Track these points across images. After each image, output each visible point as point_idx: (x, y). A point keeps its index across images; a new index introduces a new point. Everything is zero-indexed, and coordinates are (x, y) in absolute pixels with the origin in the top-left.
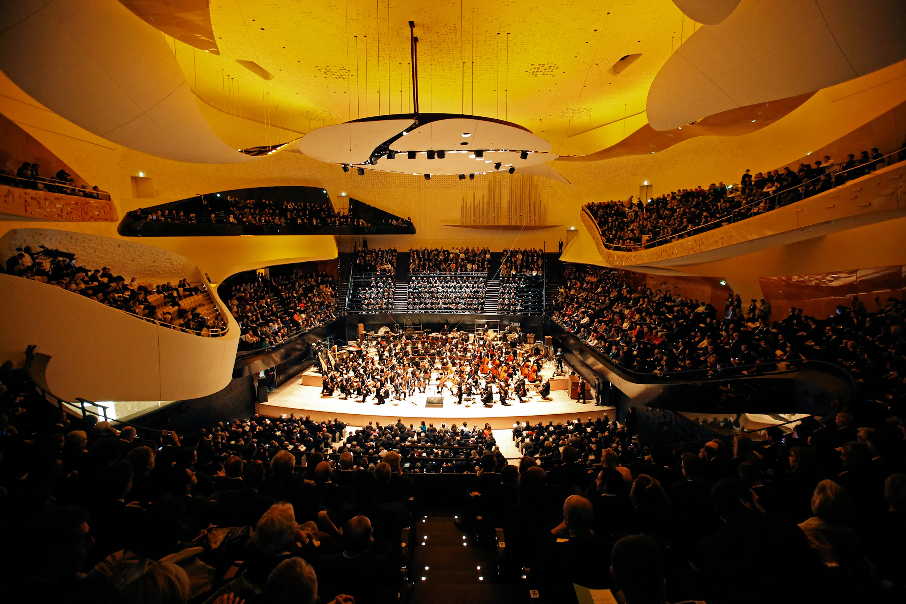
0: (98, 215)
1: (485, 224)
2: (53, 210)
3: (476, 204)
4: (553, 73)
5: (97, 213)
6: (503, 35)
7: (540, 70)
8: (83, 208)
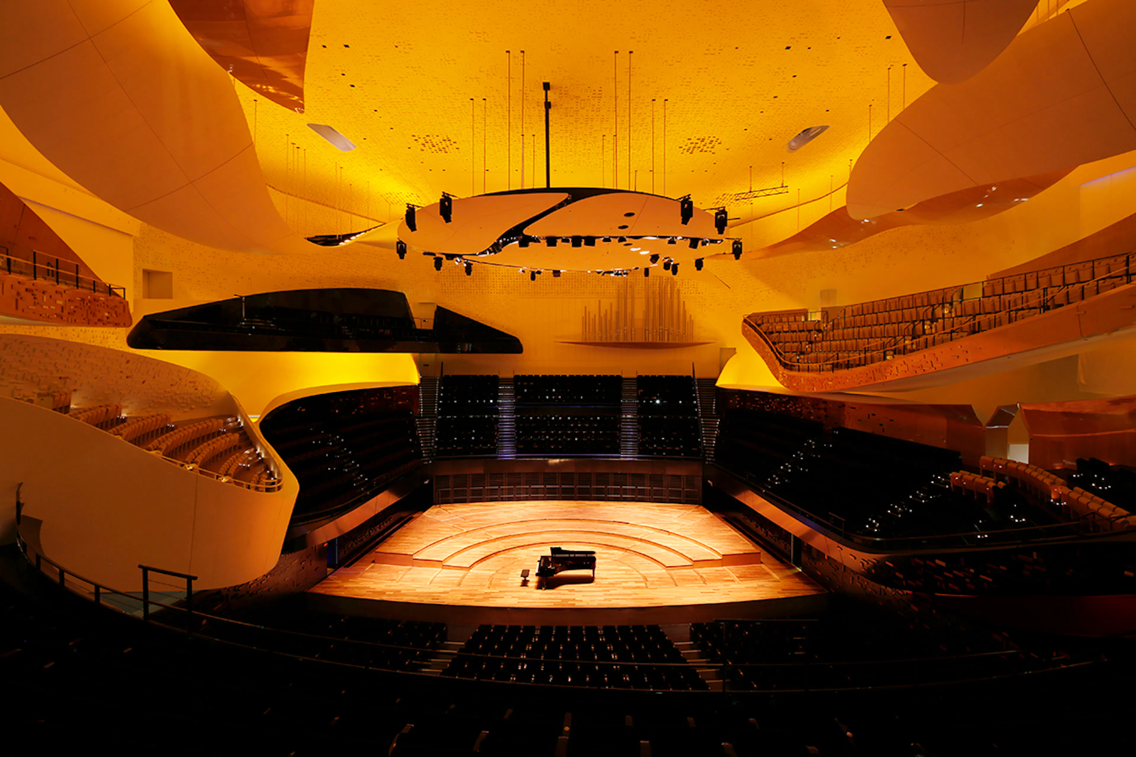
0: (108, 318)
1: (614, 341)
2: (52, 307)
3: (602, 315)
4: (713, 150)
5: (107, 314)
6: (660, 102)
7: (698, 145)
8: (90, 307)
